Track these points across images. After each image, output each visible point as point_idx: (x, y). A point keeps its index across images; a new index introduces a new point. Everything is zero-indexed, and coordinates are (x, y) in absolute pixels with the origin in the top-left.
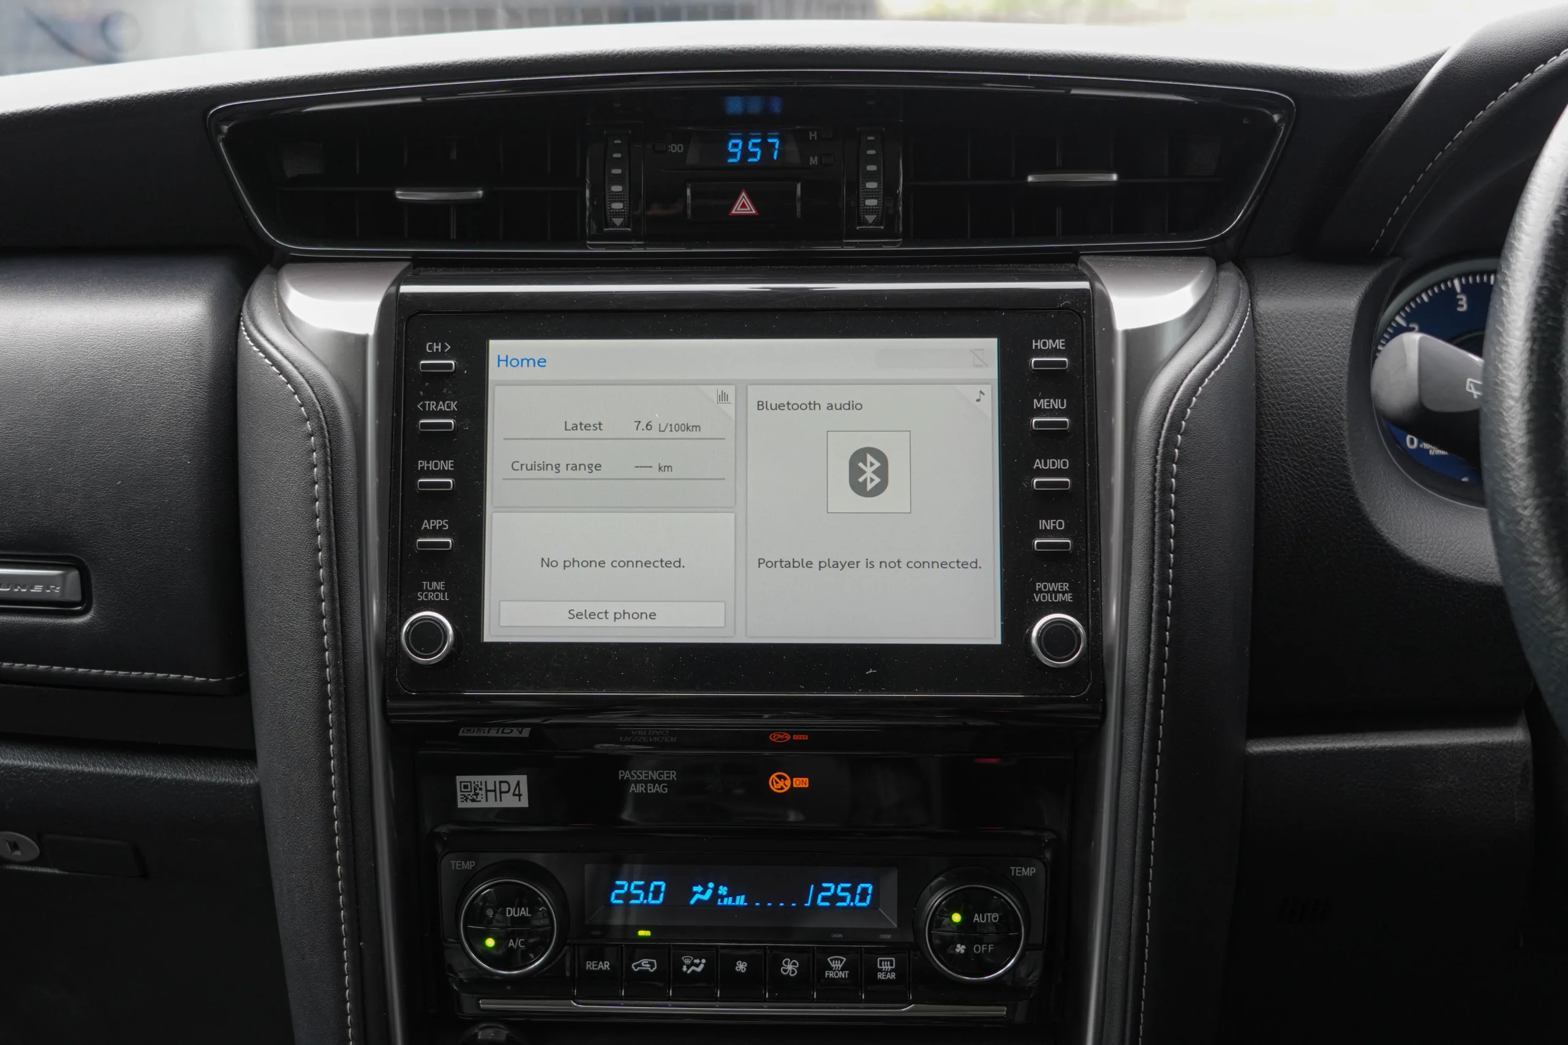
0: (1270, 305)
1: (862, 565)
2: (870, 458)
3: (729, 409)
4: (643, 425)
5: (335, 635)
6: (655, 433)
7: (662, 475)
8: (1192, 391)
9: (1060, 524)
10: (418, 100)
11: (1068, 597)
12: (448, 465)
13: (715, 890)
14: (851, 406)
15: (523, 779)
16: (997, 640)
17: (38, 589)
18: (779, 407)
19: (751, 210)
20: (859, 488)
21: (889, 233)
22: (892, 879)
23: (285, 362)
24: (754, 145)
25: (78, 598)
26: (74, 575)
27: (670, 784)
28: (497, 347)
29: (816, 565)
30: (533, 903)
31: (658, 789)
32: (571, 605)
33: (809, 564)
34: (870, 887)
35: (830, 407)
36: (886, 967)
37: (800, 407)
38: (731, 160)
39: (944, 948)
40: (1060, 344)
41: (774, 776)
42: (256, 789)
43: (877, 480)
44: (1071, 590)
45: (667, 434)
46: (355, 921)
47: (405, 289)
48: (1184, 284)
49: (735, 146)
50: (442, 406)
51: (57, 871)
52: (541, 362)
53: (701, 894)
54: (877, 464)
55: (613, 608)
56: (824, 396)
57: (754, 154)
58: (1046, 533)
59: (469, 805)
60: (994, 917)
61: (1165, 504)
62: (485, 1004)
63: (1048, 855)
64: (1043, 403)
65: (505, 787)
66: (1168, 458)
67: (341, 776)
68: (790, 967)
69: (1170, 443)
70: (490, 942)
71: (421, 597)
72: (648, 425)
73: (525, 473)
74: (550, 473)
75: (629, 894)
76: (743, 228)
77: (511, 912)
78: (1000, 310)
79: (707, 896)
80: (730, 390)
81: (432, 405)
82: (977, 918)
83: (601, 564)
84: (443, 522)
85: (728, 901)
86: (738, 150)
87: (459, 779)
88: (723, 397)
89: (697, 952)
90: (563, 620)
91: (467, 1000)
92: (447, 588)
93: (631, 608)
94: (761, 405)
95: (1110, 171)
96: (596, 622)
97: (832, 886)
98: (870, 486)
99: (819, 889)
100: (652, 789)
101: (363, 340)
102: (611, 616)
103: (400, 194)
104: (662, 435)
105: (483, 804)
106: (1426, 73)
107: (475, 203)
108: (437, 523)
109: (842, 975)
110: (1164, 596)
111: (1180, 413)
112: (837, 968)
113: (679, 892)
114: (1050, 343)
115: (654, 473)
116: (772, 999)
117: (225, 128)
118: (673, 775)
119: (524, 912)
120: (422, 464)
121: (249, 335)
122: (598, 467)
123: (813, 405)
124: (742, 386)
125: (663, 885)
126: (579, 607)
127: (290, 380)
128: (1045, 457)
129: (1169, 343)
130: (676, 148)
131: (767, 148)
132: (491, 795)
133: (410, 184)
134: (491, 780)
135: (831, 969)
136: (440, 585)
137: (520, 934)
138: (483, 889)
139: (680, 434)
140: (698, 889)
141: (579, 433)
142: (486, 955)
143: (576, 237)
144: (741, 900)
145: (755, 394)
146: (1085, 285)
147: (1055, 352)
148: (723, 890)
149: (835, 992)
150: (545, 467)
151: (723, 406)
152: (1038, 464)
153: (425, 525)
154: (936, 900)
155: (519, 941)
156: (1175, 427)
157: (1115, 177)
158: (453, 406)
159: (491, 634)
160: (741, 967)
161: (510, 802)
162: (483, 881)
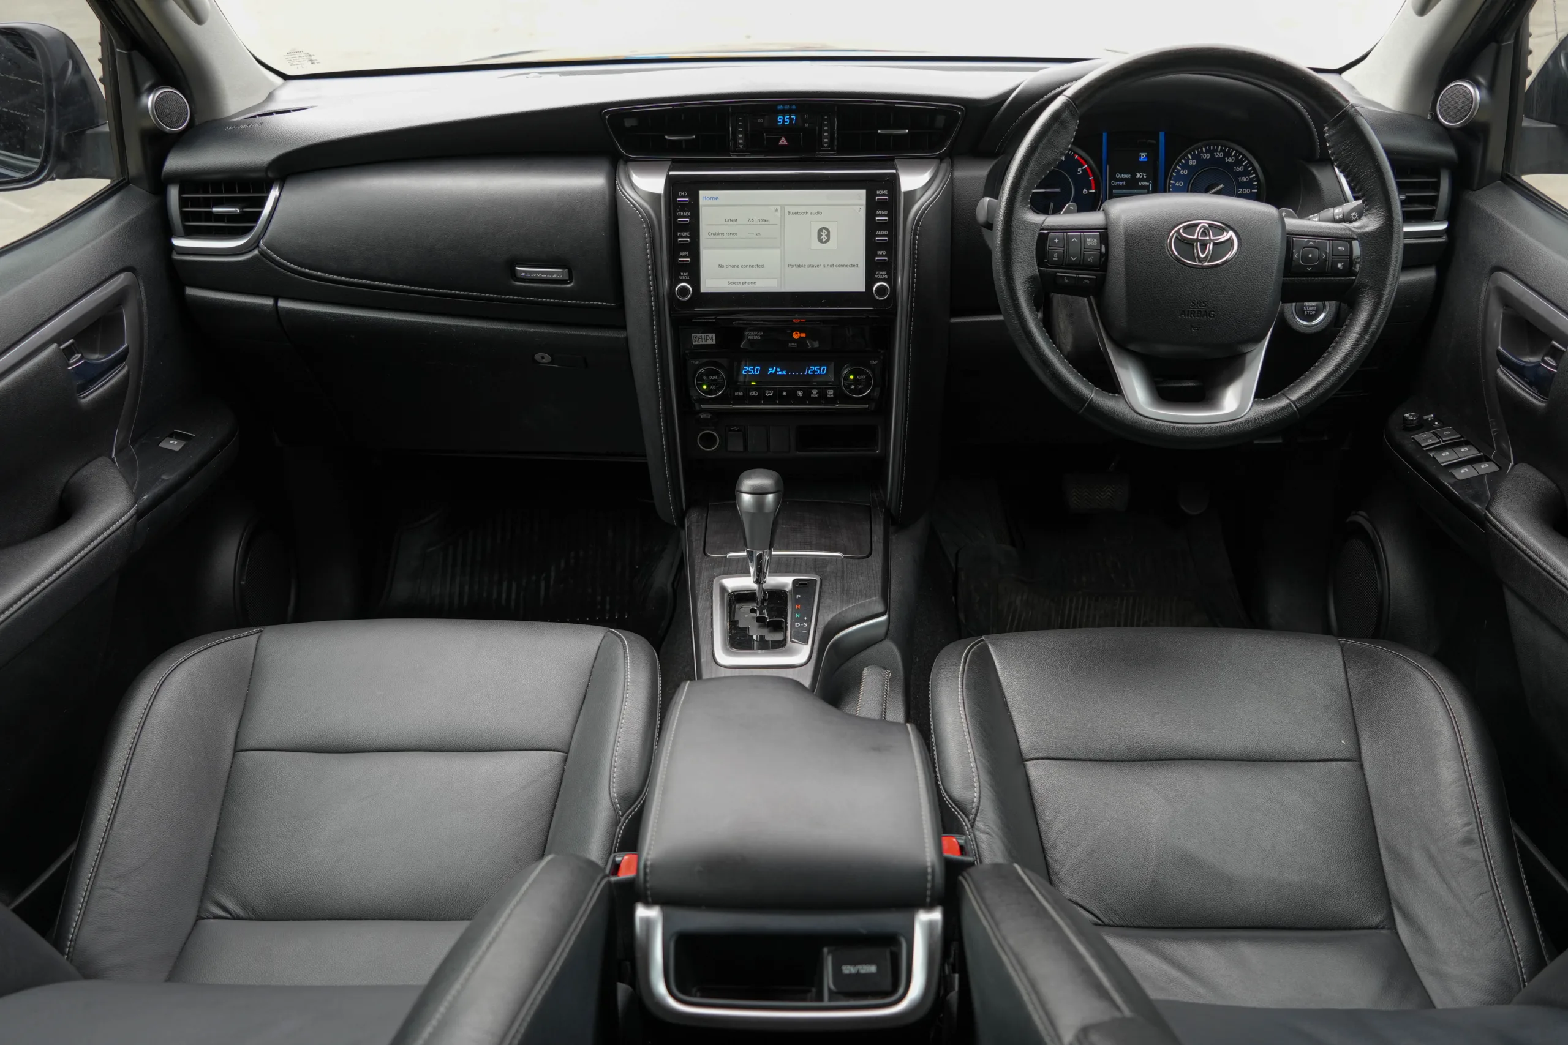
0: (959, 174)
1: (822, 266)
2: (824, 231)
3: (779, 214)
4: (751, 220)
5: (655, 292)
6: (754, 222)
7: (757, 236)
8: (923, 212)
9: (884, 252)
10: (671, 108)
11: (886, 277)
12: (688, 234)
13: (776, 369)
14: (818, 213)
15: (714, 335)
16: (864, 291)
17: (555, 276)
18: (795, 213)
19: (785, 143)
20: (821, 241)
21: (832, 150)
22: (832, 365)
23: (635, 203)
24: (787, 118)
25: (567, 278)
26: (566, 270)
27: (761, 336)
28: (702, 193)
29: (807, 266)
30: (717, 374)
31: (757, 337)
32: (729, 280)
33: (805, 266)
34: (825, 368)
35: (811, 213)
36: (830, 393)
37: (802, 213)
38: (779, 124)
39: (848, 387)
40: (886, 192)
41: (794, 333)
42: (626, 339)
43: (826, 238)
44: (887, 274)
45: (759, 223)
46: (663, 381)
47: (671, 173)
48: (926, 172)
49: (780, 118)
50: (685, 214)
51: (557, 366)
52: (717, 198)
53: (771, 371)
54: (826, 233)
55: (742, 281)
56: (809, 210)
57: (787, 122)
58: (880, 256)
59: (697, 343)
60: (863, 377)
61: (914, 249)
62: (703, 406)
63: (882, 357)
64: (880, 212)
65: (708, 337)
66: (915, 234)
67: (658, 336)
68: (800, 394)
69: (916, 229)
70: (705, 387)
71: (680, 278)
72: (752, 220)
73: (712, 236)
74: (721, 236)
75: (748, 370)
76: (783, 150)
77: (711, 377)
78: (867, 180)
79: (773, 372)
80: (779, 208)
81: (681, 214)
82: (858, 377)
83: (738, 266)
84: (687, 253)
85: (780, 373)
86: (781, 120)
87: (693, 335)
88: (777, 210)
89: (770, 389)
90: (726, 285)
91: (697, 405)
92: (689, 275)
93: (748, 281)
94: (789, 213)
95: (905, 129)
96: (736, 285)
97: (813, 367)
98: (824, 240)
99: (809, 369)
100: (755, 338)
101: (659, 195)
102: (741, 283)
103: (667, 137)
104: (757, 223)
105: (701, 343)
106: (1011, 94)
107: (693, 139)
108: (685, 253)
109: (817, 396)
110: (913, 278)
111: (919, 219)
112: (815, 393)
113: (764, 371)
114: (883, 192)
115: (754, 236)
116: (794, 404)
117: (607, 117)
118: (762, 333)
119: (715, 377)
120: (679, 234)
121: (620, 189)
122: (736, 234)
123: (806, 213)
124: (783, 207)
125: (759, 368)
126: (731, 281)
127: (637, 209)
128: (880, 230)
129: (918, 195)
130: (761, 121)
131: (791, 120)
132: (703, 340)
133: (670, 134)
134: (703, 335)
135: (812, 394)
136: (687, 274)
137: (714, 385)
138: (702, 370)
139: (763, 223)
140: (770, 369)
141: (730, 223)
142: (704, 391)
143: (727, 152)
144: (784, 372)
145: (787, 209)
146: (894, 171)
147: (884, 195)
148: (778, 369)
149: (814, 401)
150: (719, 234)
151: (776, 213)
152: (878, 233)
153: (681, 254)
154: (846, 372)
155: (714, 387)
156: (917, 224)
157: (907, 131)
158: (689, 214)
159: (703, 290)
160: (785, 393)
161: (710, 342)
162: (701, 368)
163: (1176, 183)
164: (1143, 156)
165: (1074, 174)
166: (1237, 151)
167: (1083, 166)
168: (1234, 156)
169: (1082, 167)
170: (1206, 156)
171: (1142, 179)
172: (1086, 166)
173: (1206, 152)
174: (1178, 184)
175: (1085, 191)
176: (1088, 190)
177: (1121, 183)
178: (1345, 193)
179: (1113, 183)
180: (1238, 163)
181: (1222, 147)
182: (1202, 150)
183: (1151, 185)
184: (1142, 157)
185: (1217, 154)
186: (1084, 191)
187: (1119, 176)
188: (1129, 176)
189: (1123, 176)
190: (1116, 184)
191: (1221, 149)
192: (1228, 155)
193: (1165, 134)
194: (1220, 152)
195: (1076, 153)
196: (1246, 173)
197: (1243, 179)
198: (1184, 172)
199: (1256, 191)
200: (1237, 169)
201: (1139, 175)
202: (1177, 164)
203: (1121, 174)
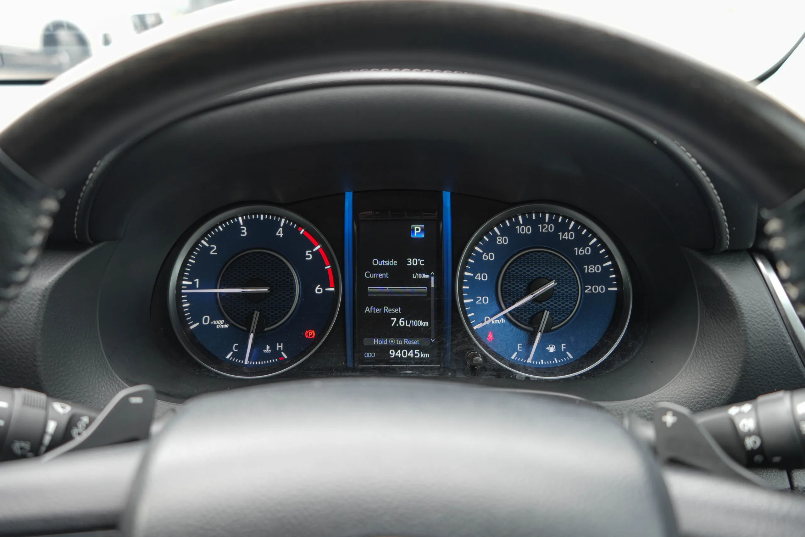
163: (475, 276)
164: (418, 231)
165: (299, 262)
166: (577, 223)
167: (315, 247)
168: (573, 230)
169: (312, 249)
170: (526, 230)
171: (418, 269)
172: (319, 247)
173: (525, 224)
174: (478, 277)
175: (318, 290)
176: (324, 287)
177: (381, 275)
178: (781, 305)
179: (368, 275)
180: (582, 241)
181: (551, 215)
182: (517, 220)
183: (433, 278)
184: (416, 232)
185: (543, 227)
186: (317, 288)
187: (378, 262)
188: (395, 263)
189: (383, 263)
190: (373, 276)
191: (550, 218)
192: (563, 227)
193: (452, 194)
194: (548, 224)
195: (300, 226)
196: (595, 259)
197: (592, 269)
198: (489, 257)
199: (615, 289)
200: (579, 251)
201: (412, 262)
202: (476, 243)
203: (380, 260)
